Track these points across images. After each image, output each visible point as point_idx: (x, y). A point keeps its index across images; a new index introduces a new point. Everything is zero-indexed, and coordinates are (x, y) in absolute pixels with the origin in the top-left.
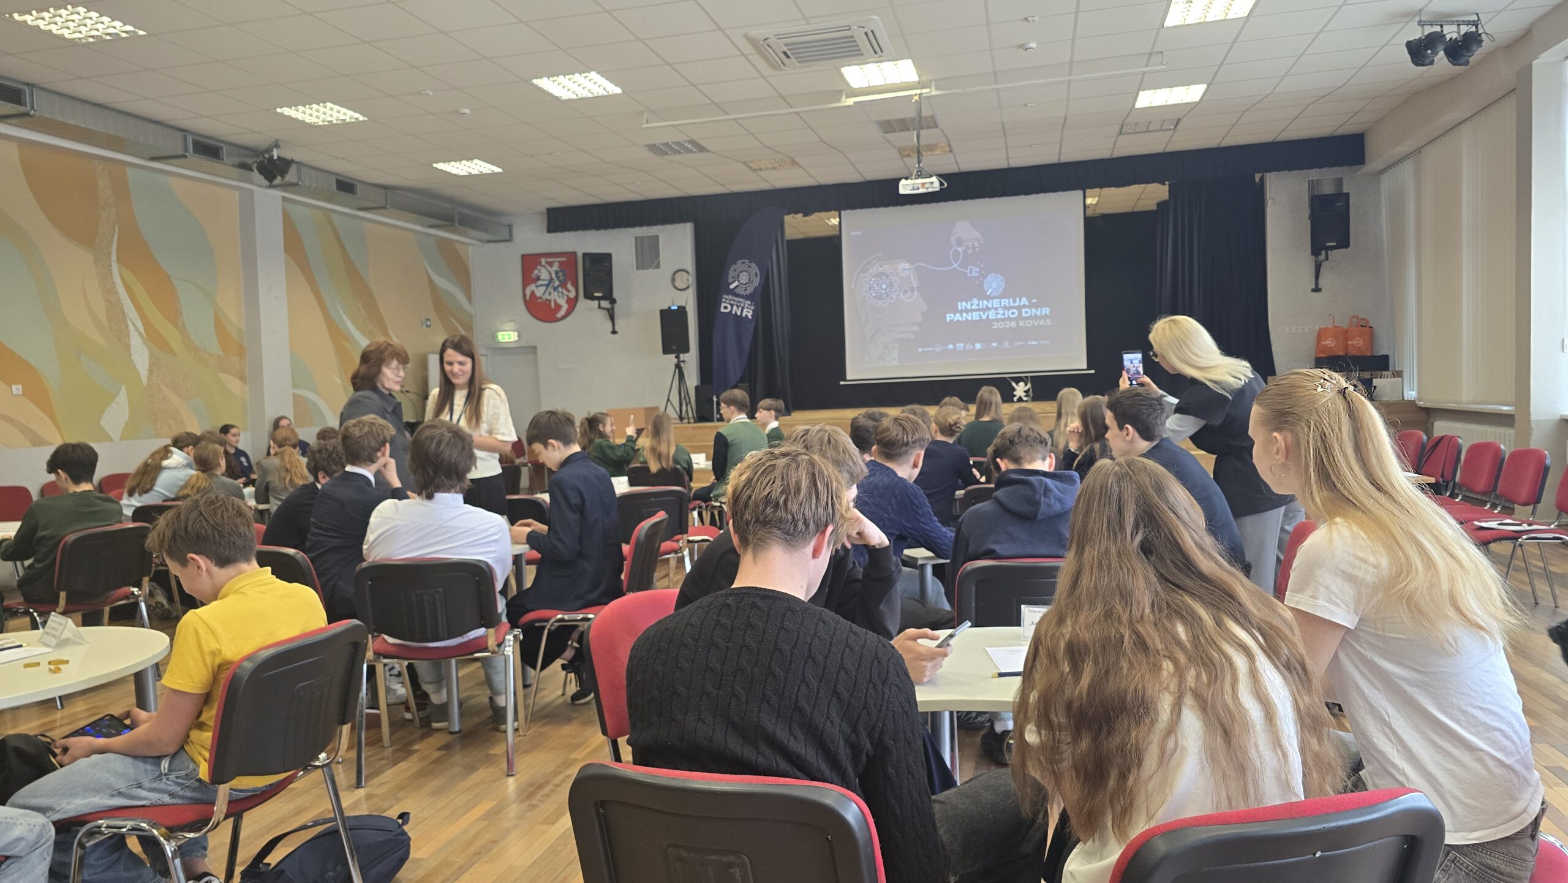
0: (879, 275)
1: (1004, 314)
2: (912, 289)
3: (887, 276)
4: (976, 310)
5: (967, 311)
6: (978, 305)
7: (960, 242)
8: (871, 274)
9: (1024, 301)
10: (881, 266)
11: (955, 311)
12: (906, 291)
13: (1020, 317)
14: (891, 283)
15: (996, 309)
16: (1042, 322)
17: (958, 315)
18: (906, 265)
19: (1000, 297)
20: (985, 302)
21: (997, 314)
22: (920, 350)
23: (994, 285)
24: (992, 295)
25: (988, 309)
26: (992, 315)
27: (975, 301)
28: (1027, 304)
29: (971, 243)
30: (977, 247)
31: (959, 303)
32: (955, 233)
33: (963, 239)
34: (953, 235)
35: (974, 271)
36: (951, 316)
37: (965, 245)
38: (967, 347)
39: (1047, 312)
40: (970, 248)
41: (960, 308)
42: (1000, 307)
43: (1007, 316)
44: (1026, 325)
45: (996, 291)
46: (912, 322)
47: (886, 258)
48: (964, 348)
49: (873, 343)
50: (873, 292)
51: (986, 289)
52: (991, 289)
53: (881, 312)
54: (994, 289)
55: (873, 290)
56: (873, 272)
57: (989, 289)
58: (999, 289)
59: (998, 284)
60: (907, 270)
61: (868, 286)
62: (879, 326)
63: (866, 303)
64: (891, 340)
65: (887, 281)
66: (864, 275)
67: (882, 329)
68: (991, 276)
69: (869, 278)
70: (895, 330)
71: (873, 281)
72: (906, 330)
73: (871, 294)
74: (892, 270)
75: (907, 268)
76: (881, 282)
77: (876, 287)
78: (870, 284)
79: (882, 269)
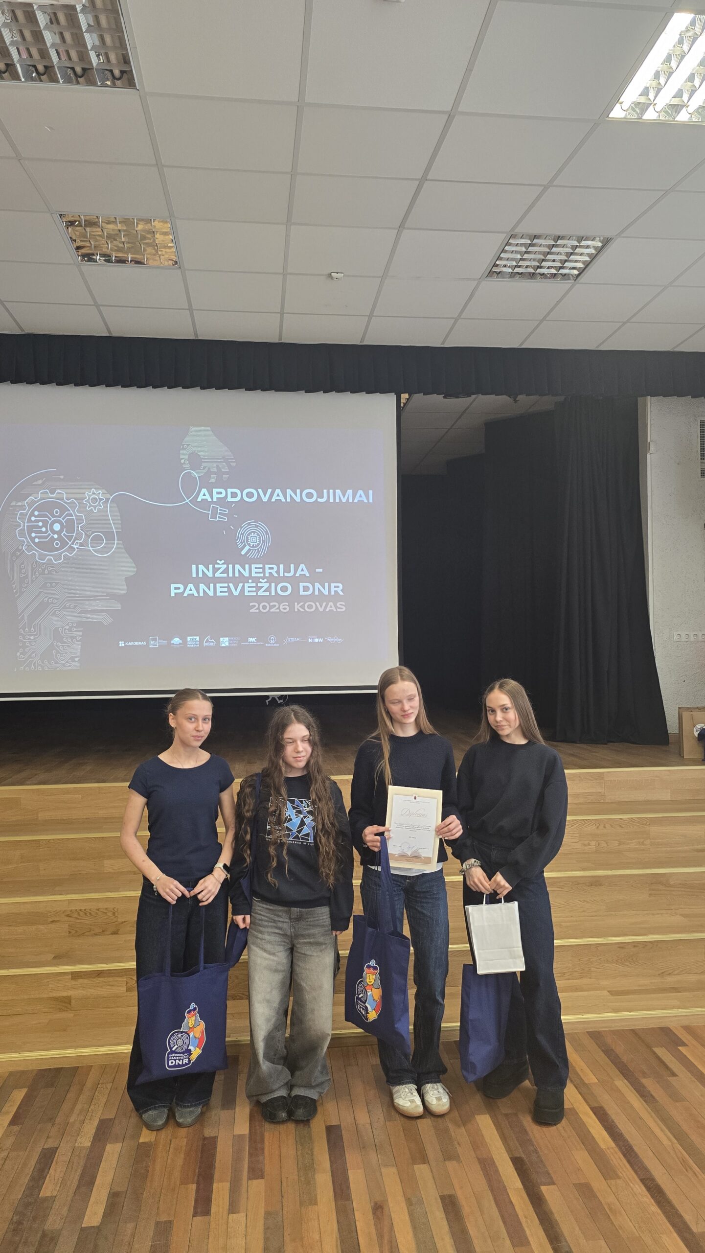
0: (46, 508)
1: (268, 589)
2: (110, 536)
3: (63, 509)
4: (221, 580)
5: (206, 581)
6: (226, 571)
7: (195, 461)
8: (34, 502)
9: (303, 570)
10: (52, 492)
11: (186, 579)
12: (97, 539)
13: (295, 597)
14: (70, 522)
15: (256, 580)
16: (331, 606)
17: (191, 586)
18: (100, 493)
19: (264, 560)
20: (238, 567)
21: (259, 588)
22: (122, 644)
23: (254, 540)
24: (250, 556)
25: (242, 579)
26: (249, 589)
27: (221, 565)
28: (308, 575)
29: (215, 465)
30: (226, 473)
31: (194, 567)
32: (188, 445)
33: (202, 457)
34: (183, 448)
35: (220, 513)
36: (179, 588)
37: (204, 468)
38: (206, 642)
39: (339, 590)
40: (214, 473)
41: (194, 575)
42: (263, 578)
43: (273, 593)
44: (305, 609)
45: (256, 550)
46: (108, 595)
47: (62, 477)
48: (198, 646)
49: (32, 629)
50: (36, 537)
51: (240, 546)
52: (247, 546)
53: (50, 572)
54: (253, 547)
55: (36, 532)
56: (36, 500)
57: (245, 546)
58: (262, 545)
59: (260, 538)
60: (100, 502)
61: (26, 524)
62: (46, 599)
63: (20, 555)
64: (68, 625)
65: (63, 519)
66: (20, 504)
67: (52, 603)
68: (249, 524)
69: (29, 510)
70: (75, 606)
71: (35, 516)
72: (96, 608)
73: (33, 539)
74: (72, 500)
75: (99, 498)
76: (50, 519)
77: (41, 527)
78: (29, 521)
79: (54, 496)
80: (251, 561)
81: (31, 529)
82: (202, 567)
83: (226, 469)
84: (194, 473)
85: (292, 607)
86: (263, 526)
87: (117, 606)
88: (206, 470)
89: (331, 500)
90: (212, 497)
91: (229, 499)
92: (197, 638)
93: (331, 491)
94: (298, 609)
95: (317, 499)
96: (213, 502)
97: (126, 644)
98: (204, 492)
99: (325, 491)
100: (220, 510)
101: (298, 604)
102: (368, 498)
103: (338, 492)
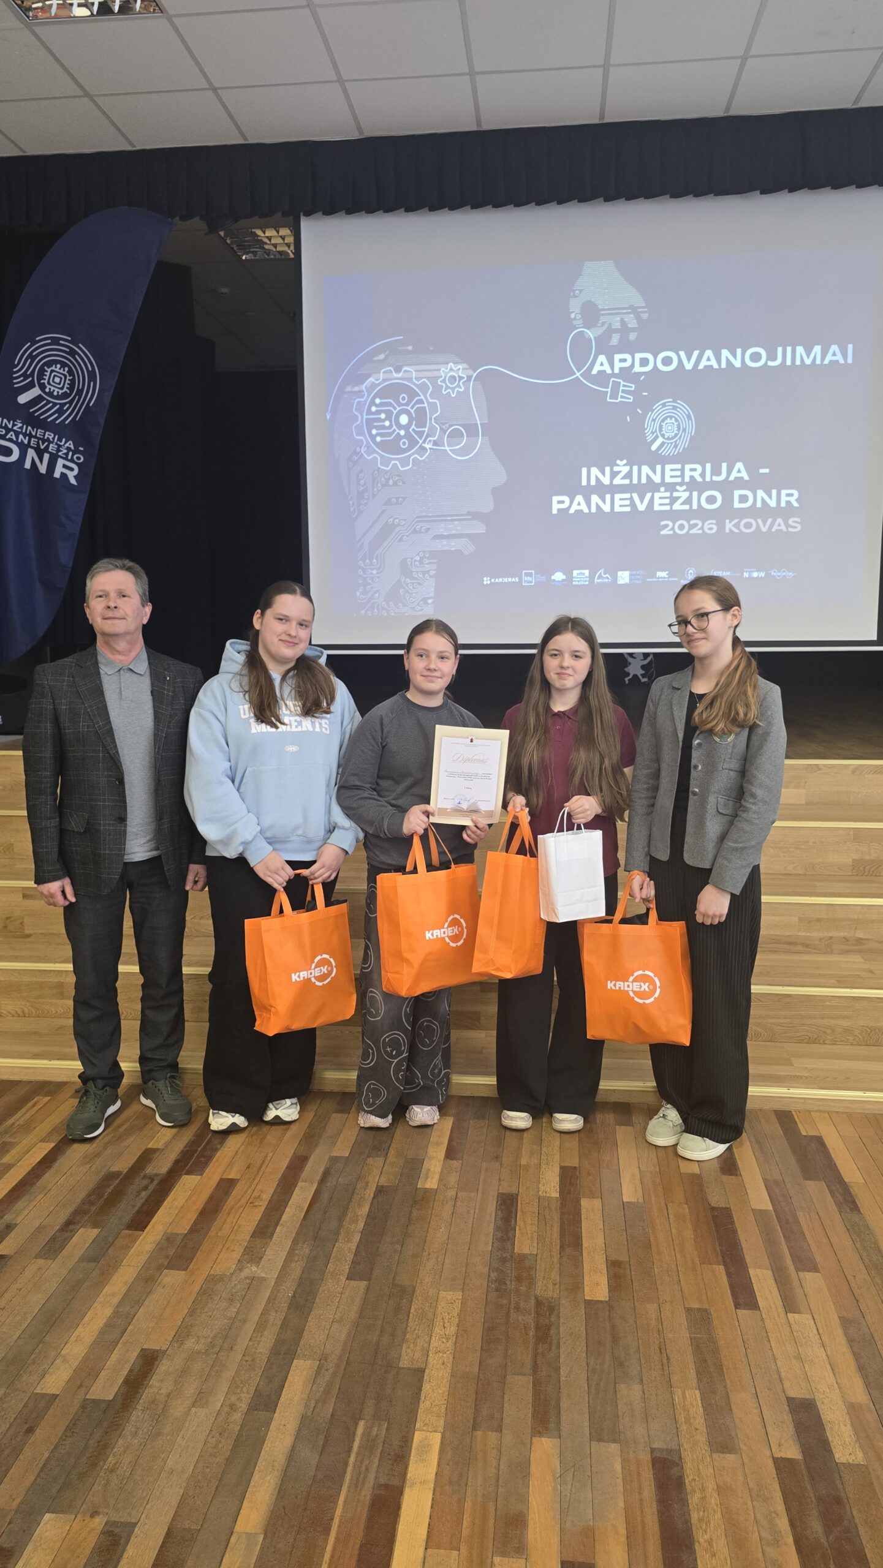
0: (391, 391)
1: (688, 501)
2: (472, 430)
4: (621, 489)
5: (601, 490)
6: (629, 475)
7: (591, 313)
9: (740, 471)
10: (398, 370)
11: (573, 489)
12: (456, 434)
13: (727, 511)
14: (421, 412)
15: (671, 487)
16: (779, 525)
17: (579, 498)
18: (459, 369)
19: (682, 458)
20: (645, 469)
21: (673, 500)
22: (486, 581)
23: (670, 428)
24: (664, 452)
25: (652, 487)
26: (660, 499)
27: (622, 467)
28: (746, 478)
29: (618, 319)
30: (633, 330)
31: (584, 470)
32: (581, 291)
33: (600, 307)
34: (575, 296)
35: (623, 391)
36: (563, 502)
37: (603, 323)
38: (598, 578)
39: (793, 500)
40: (617, 331)
41: (584, 483)
42: (681, 484)
43: (695, 507)
44: (740, 530)
45: (672, 443)
46: (469, 513)
47: (410, 348)
48: (587, 583)
49: (375, 560)
50: (378, 434)
51: (649, 438)
52: (660, 437)
53: (395, 483)
54: (668, 439)
55: (377, 428)
56: (377, 382)
57: (656, 438)
58: (680, 438)
59: (679, 425)
60: (459, 382)
61: (365, 417)
62: (391, 520)
63: (358, 460)
64: (418, 555)
65: (412, 408)
66: (356, 389)
67: (399, 525)
68: (664, 405)
69: (368, 397)
70: (428, 530)
71: (377, 406)
72: (454, 532)
73: (373, 437)
74: (423, 380)
75: (459, 377)
76: (395, 409)
77: (384, 421)
78: (369, 412)
79: (400, 375)
80: (665, 460)
81: (370, 424)
82: (595, 471)
83: (632, 323)
84: (590, 334)
85: (721, 526)
86: (683, 408)
87: (480, 528)
88: (606, 326)
89: (789, 363)
90: (612, 368)
91: (638, 369)
92: (586, 572)
93: (789, 349)
94: (730, 529)
95: (766, 363)
96: (613, 375)
97: (493, 580)
98: (601, 364)
99: (780, 350)
100: (624, 386)
101: (730, 522)
102: (845, 357)
103: (800, 350)
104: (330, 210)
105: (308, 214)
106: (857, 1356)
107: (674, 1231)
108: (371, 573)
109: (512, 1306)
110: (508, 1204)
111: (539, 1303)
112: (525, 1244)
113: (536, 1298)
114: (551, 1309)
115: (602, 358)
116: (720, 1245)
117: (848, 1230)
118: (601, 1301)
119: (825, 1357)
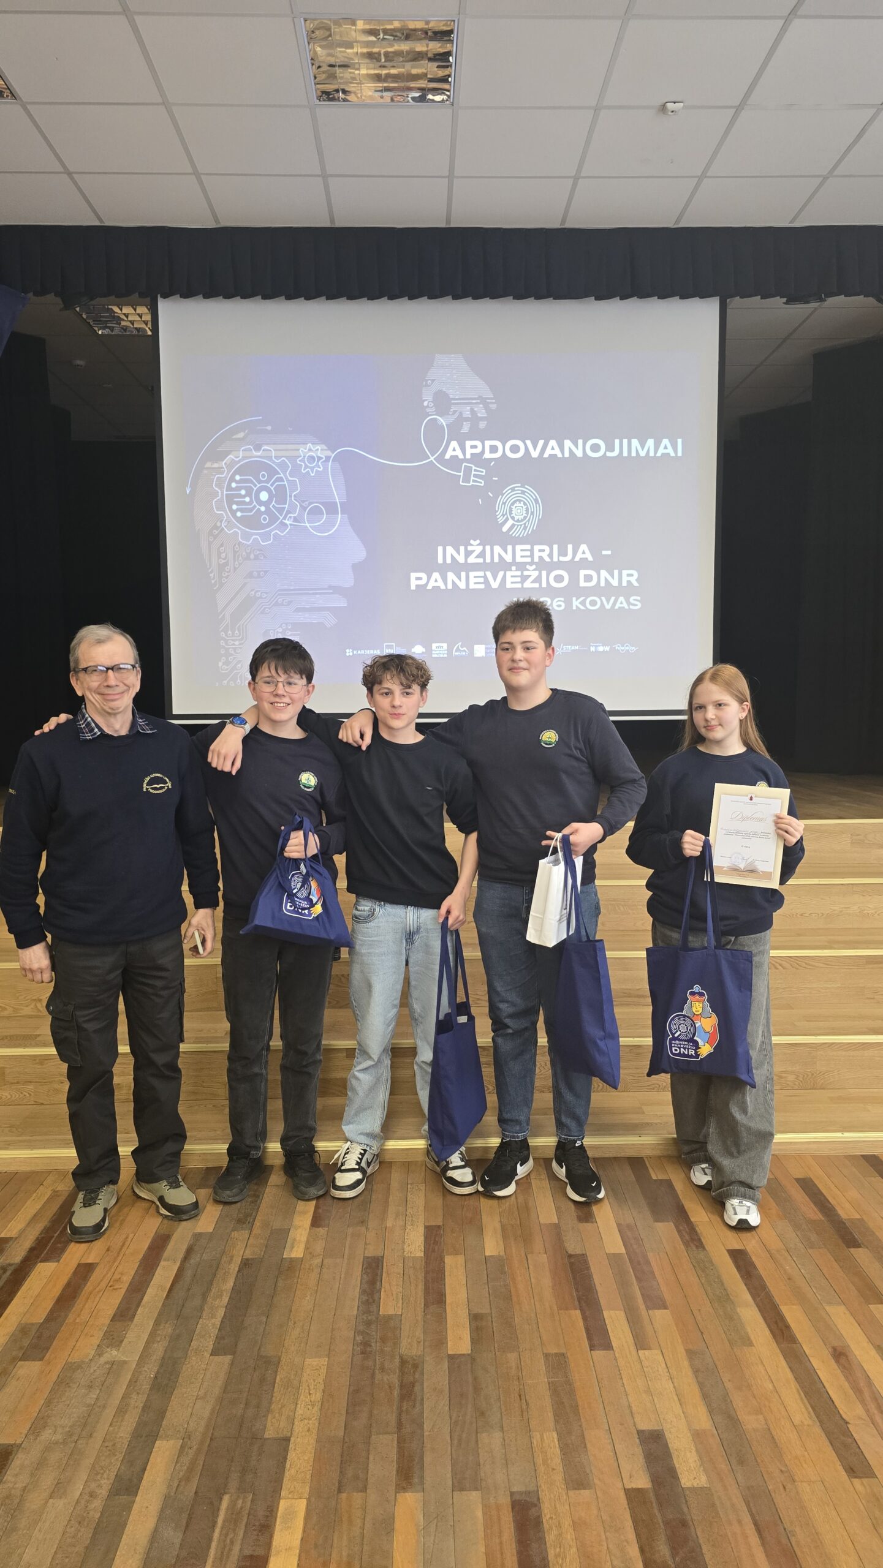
1: (538, 580)
2: (331, 508)
3: (272, 472)
4: (475, 567)
5: (456, 567)
6: (482, 555)
7: (443, 402)
8: (233, 462)
9: (584, 552)
10: (258, 448)
11: (430, 566)
12: (316, 512)
14: (281, 490)
15: (522, 567)
16: (621, 602)
17: (436, 575)
18: (319, 450)
19: (532, 539)
20: (497, 549)
21: (524, 578)
22: (349, 652)
23: (519, 512)
24: (515, 533)
25: (504, 566)
26: (511, 580)
27: (476, 547)
28: (590, 559)
29: (468, 408)
30: (482, 419)
31: (440, 549)
32: (433, 381)
33: (451, 396)
34: (427, 385)
35: (475, 476)
36: (420, 579)
37: (455, 412)
38: (456, 651)
39: (633, 580)
40: (467, 419)
41: (440, 561)
42: (531, 564)
43: (544, 585)
44: (586, 607)
45: (521, 525)
46: (330, 587)
47: (269, 428)
48: (446, 656)
49: (237, 632)
50: (238, 510)
51: (501, 520)
52: (510, 519)
53: (256, 558)
54: (518, 521)
55: (237, 503)
56: (237, 459)
57: (507, 520)
58: (529, 521)
59: (527, 509)
60: (318, 461)
61: (225, 493)
62: (253, 593)
63: (218, 534)
64: (280, 626)
65: (272, 485)
66: (216, 465)
67: (261, 597)
68: (513, 489)
69: (228, 473)
70: (290, 602)
71: (237, 482)
72: (316, 605)
73: (233, 513)
74: (283, 458)
75: (318, 457)
76: (255, 486)
77: (244, 496)
78: (229, 488)
79: (259, 454)
80: (516, 541)
81: (230, 500)
82: (450, 550)
83: (481, 412)
84: (442, 421)
85: (569, 603)
86: (531, 493)
87: (342, 603)
88: (457, 414)
89: (625, 454)
90: (464, 453)
91: (488, 455)
92: (445, 646)
93: (625, 441)
94: (577, 606)
95: (605, 453)
96: (465, 460)
97: (355, 652)
98: (453, 450)
99: (617, 442)
100: (475, 470)
101: (576, 600)
102: (675, 449)
103: (635, 443)
104: (187, 294)
105: (165, 296)
106: (701, 1385)
107: (533, 1280)
108: (234, 644)
109: (378, 1367)
110: (374, 1268)
111: (403, 1362)
112: (389, 1306)
113: (401, 1357)
114: (415, 1366)
115: (454, 444)
116: (577, 1290)
117: (694, 1266)
118: (464, 1355)
119: (672, 1389)
